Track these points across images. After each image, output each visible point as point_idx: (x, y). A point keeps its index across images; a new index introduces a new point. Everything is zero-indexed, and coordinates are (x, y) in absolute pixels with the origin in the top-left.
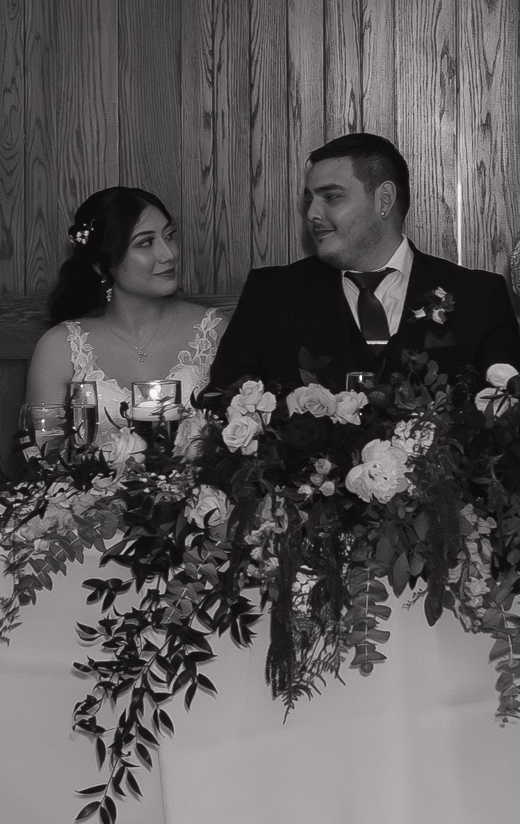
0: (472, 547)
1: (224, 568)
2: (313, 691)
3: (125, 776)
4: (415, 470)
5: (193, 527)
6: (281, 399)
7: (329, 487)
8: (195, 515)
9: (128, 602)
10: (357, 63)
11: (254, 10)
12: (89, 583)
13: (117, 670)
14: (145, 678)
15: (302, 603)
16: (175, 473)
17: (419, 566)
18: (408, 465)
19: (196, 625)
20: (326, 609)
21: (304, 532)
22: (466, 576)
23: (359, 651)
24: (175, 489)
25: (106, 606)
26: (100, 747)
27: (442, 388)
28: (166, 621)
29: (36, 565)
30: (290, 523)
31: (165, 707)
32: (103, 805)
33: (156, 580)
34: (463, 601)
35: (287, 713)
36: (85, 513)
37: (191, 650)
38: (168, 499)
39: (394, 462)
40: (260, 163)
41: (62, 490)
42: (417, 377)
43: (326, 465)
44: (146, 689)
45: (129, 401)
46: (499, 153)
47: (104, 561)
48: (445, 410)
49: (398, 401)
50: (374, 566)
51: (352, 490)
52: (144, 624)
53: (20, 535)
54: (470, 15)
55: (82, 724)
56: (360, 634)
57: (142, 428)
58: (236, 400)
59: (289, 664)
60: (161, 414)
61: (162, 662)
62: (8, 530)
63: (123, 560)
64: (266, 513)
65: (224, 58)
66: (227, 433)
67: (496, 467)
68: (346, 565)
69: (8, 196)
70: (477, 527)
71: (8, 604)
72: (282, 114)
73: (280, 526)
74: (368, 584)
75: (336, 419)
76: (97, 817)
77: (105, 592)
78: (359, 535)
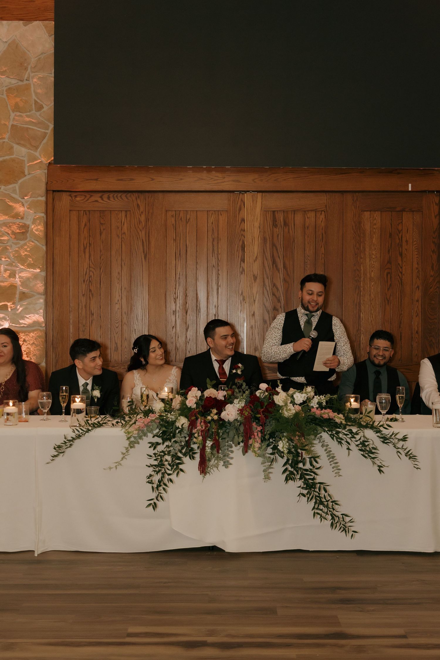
0: (256, 434)
1: (187, 439)
2: (210, 473)
3: (159, 496)
4: (240, 413)
5: (178, 428)
6: (202, 392)
7: (216, 417)
9: (161, 448)
10: (217, 297)
11: (187, 281)
12: (149, 443)
13: (158, 467)
14: (165, 469)
15: (208, 449)
16: (173, 413)
17: (241, 439)
18: (238, 411)
19: (180, 455)
20: (215, 452)
21: (209, 429)
22: (254, 441)
23: (224, 462)
24: (173, 417)
25: (154, 449)
26: (153, 488)
27: (247, 390)
28: (171, 453)
29: (135, 437)
30: (206, 427)
31: (171, 477)
32: (153, 504)
33: (168, 442)
34: (253, 449)
35: (203, 479)
36: (148, 424)
37: (178, 461)
38: (171, 420)
39: (234, 410)
40: (189, 325)
41: (141, 417)
42: (240, 387)
44: (165, 472)
45: (159, 392)
46: (257, 323)
47: (153, 437)
48: (248, 396)
49: (235, 393)
50: (228, 439)
51: (223, 418)
52: (165, 454)
53: (130, 430)
54: (249, 284)
55: (148, 482)
56: (224, 458)
57: (163, 400)
58: (190, 393)
59: (205, 465)
60: (168, 397)
61: (169, 465)
62: (127, 428)
63: (158, 437)
64: (198, 424)
65: (179, 294)
66: (187, 402)
67: (263, 412)
68: (220, 438)
69: (116, 334)
70: (256, 428)
71: (127, 448)
72: (195, 311)
73: (202, 428)
74: (227, 444)
75: (217, 398)
76: (151, 507)
77: (154, 445)
78: (224, 430)
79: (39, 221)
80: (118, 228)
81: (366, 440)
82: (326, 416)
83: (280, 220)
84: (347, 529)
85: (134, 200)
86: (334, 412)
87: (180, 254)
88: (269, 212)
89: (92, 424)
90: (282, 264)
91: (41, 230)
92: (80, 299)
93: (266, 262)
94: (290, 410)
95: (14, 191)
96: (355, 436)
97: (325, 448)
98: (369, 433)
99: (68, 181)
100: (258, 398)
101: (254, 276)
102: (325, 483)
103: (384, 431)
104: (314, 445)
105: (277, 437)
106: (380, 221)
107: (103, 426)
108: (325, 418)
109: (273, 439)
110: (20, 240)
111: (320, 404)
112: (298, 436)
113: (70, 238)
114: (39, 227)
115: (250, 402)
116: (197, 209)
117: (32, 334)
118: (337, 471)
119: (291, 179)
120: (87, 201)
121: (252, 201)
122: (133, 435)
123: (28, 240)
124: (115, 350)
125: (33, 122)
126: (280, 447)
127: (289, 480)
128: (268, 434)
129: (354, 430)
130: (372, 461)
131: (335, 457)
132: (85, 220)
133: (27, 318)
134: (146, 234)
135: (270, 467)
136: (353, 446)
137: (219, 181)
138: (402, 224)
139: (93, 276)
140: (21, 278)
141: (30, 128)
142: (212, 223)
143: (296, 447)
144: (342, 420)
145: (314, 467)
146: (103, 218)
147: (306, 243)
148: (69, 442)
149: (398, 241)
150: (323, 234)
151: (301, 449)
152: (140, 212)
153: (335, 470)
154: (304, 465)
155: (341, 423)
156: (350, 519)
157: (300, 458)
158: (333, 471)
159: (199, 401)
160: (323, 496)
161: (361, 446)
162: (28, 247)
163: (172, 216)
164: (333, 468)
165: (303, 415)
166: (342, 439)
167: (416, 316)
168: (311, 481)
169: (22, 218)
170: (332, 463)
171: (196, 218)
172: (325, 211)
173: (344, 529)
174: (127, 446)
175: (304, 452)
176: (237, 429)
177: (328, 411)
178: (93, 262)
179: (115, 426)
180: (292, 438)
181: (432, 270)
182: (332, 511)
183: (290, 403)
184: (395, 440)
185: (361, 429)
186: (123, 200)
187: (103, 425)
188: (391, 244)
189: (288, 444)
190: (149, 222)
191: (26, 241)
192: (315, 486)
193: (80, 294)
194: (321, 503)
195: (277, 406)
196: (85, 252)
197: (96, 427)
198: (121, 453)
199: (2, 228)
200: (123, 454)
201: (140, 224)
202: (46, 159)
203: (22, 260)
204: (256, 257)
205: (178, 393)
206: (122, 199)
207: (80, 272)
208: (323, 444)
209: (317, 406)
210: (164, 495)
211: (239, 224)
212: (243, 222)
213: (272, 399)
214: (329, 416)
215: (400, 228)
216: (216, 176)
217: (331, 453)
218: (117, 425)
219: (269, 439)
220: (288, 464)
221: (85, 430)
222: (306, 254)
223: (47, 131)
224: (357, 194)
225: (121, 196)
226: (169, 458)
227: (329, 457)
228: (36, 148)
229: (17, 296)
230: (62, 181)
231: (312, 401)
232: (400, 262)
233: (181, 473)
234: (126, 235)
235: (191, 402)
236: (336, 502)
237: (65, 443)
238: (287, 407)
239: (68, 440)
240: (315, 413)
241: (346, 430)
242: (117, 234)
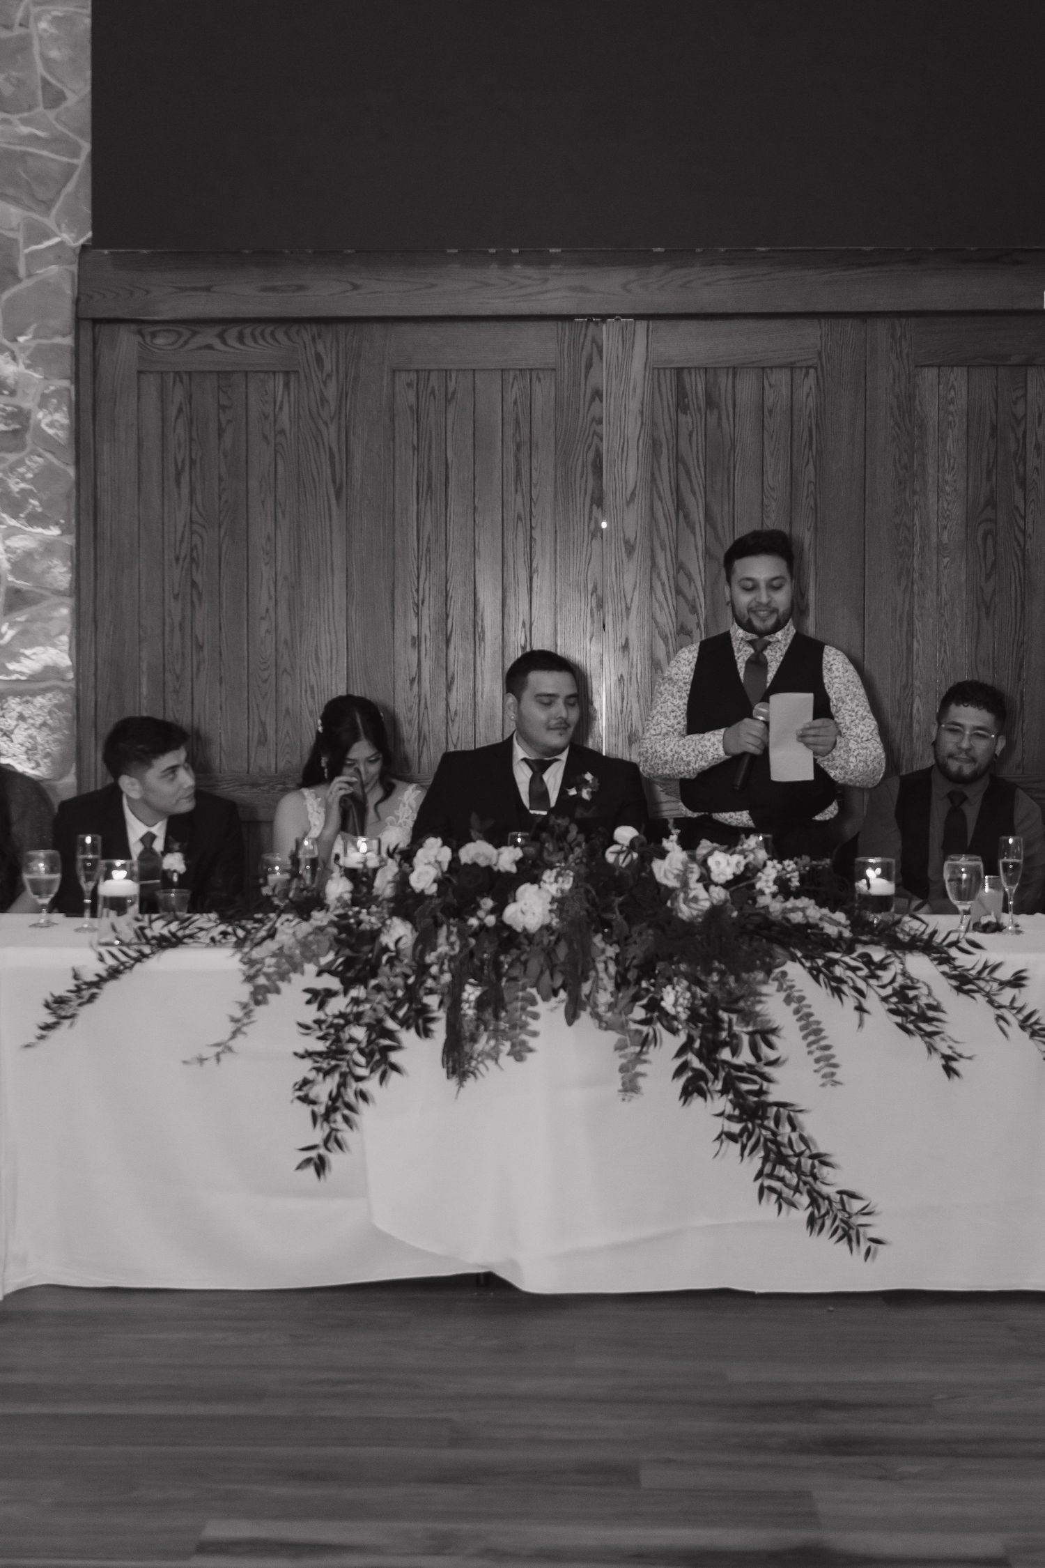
0: (600, 966)
1: (411, 981)
2: (478, 1073)
3: (332, 1139)
4: (557, 907)
5: (386, 949)
6: (455, 851)
8: (387, 940)
9: (338, 1005)
10: (528, 600)
11: (449, 558)
12: (307, 991)
13: (328, 1057)
14: (349, 1064)
15: (469, 1008)
16: (374, 909)
17: (559, 981)
18: (551, 903)
19: (391, 1024)
20: (488, 1015)
21: (472, 954)
22: (596, 988)
23: (513, 1045)
24: (373, 920)
25: (319, 1008)
26: (314, 1115)
27: (579, 845)
28: (366, 1020)
29: (267, 976)
30: (462, 947)
32: (316, 1160)
33: (359, 988)
34: (593, 1008)
35: (459, 1091)
36: (306, 937)
37: (384, 1042)
38: (367, 927)
39: (542, 901)
40: (454, 674)
41: (288, 920)
42: (562, 837)
44: (350, 1072)
46: (635, 668)
47: (319, 974)
48: (582, 862)
49: (545, 854)
50: (526, 980)
51: (509, 922)
52: (348, 1023)
53: (255, 955)
54: (614, 564)
55: (300, 1098)
56: (512, 1033)
57: (351, 874)
58: (421, 853)
59: (459, 1054)
60: (364, 863)
61: (361, 1051)
62: (249, 949)
63: (333, 973)
64: (442, 939)
65: (427, 592)
66: (413, 878)
67: (621, 905)
68: (505, 979)
69: (263, 698)
71: (244, 1006)
72: (471, 637)
73: (453, 949)
74: (520, 994)
75: (495, 869)
76: (311, 1170)
77: (320, 998)
78: (514, 956)
79: (55, 401)
80: (266, 418)
81: (909, 982)
82: (797, 918)
83: (696, 392)
84: (853, 1233)
85: (307, 343)
86: (821, 904)
87: (429, 486)
88: (668, 371)
89: (154, 938)
90: (700, 507)
91: (62, 425)
92: (166, 607)
93: (657, 503)
94: (695, 900)
96: (879, 973)
97: (794, 1005)
98: (919, 966)
99: (132, 293)
100: (611, 867)
101: (626, 542)
102: (792, 1105)
103: (962, 960)
104: (763, 999)
105: (659, 977)
106: (964, 392)
107: (186, 943)
108: (798, 921)
109: (649, 980)
110: (7, 452)
111: (782, 882)
112: (722, 974)
113: (140, 446)
114: (57, 416)
115: (587, 878)
116: (474, 366)
117: (39, 698)
118: (828, 1070)
119: (721, 283)
120: (182, 346)
121: (620, 342)
122: (266, 970)
123: (28, 449)
124: (259, 743)
125: (38, 138)
126: (668, 1002)
127: (692, 1094)
128: (636, 967)
129: (877, 954)
130: (926, 1042)
132: (179, 395)
133: (28, 657)
134: (339, 435)
135: (638, 1058)
136: (872, 1002)
137: (529, 290)
138: (1027, 400)
139: (200, 546)
140: (11, 553)
141: (31, 154)
142: (515, 403)
143: (712, 1004)
144: (841, 929)
145: (762, 1058)
146: (227, 393)
147: (767, 453)
148: (87, 989)
150: (811, 428)
151: (725, 1010)
152: (324, 375)
153: (821, 1068)
154: (735, 1052)
155: (840, 933)
156: (864, 1203)
157: (724, 1035)
158: (816, 1071)
159: (445, 875)
160: (786, 1140)
161: (894, 999)
162: (29, 469)
163: (409, 385)
164: (817, 1061)
165: (735, 914)
166: (840, 981)
168: (752, 1098)
169: (13, 393)
170: (814, 1047)
171: (471, 389)
172: (816, 368)
173: (846, 1236)
174: (246, 998)
175: (734, 1017)
176: (549, 954)
177: (804, 902)
178: (201, 508)
179: (217, 943)
180: (703, 978)
182: (812, 1182)
183: (698, 881)
184: (991, 983)
185: (897, 952)
186: (280, 344)
187: (186, 940)
189: (688, 995)
190: (349, 401)
191: (23, 454)
192: (765, 1112)
193: (167, 593)
194: (782, 1160)
195: (662, 889)
196: (178, 483)
197: (163, 947)
198: (228, 1019)
200: (233, 1019)
201: (322, 405)
202: (73, 235)
203: (14, 505)
204: (633, 493)
206: (276, 340)
207: (166, 536)
208: (789, 995)
209: (775, 888)
210: (346, 1134)
211: (587, 403)
212: (597, 399)
213: (648, 870)
214: (805, 916)
215: (1020, 413)
216: (524, 277)
217: (812, 1019)
218: (223, 941)
219: (638, 982)
220: (692, 1050)
221: (134, 954)
222: (766, 482)
223: (75, 161)
224: (903, 320)
225: (272, 334)
226: (359, 1033)
227: (805, 1032)
228: (48, 205)
229: (1, 599)
230: (118, 295)
231: (760, 874)
233: (393, 1075)
234: (288, 435)
235: (424, 878)
236: (823, 1159)
237: (78, 990)
238: (686, 893)
239: (86, 983)
240: (766, 907)
241: (855, 955)
242: (263, 434)
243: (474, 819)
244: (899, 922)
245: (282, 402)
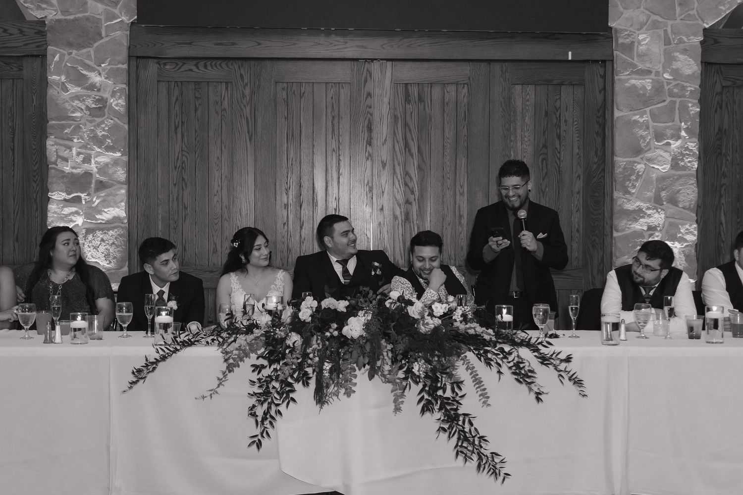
0: (385, 354)
1: (299, 361)
2: (329, 403)
3: (265, 432)
4: (366, 327)
5: (289, 347)
6: (319, 302)
7: (336, 333)
8: (289, 342)
9: (267, 372)
10: (337, 188)
11: (302, 168)
12: (252, 366)
13: (263, 396)
14: (272, 398)
15: (326, 373)
16: (282, 328)
17: (367, 360)
18: (363, 326)
19: (290, 380)
20: (334, 376)
21: (327, 349)
22: (383, 363)
23: (346, 390)
24: (282, 334)
25: (258, 374)
26: (257, 422)
28: (280, 379)
29: (232, 358)
30: (323, 345)
31: (280, 408)
32: (257, 441)
33: (276, 365)
34: (382, 373)
35: (320, 411)
36: (251, 341)
37: (288, 389)
38: (279, 337)
39: (359, 325)
40: (303, 221)
42: (365, 296)
43: (335, 326)
44: (273, 402)
45: (265, 303)
46: (386, 219)
47: (258, 358)
48: (376, 307)
49: (359, 304)
50: (351, 360)
51: (344, 334)
52: (273, 380)
53: (228, 350)
54: (376, 172)
55: (251, 414)
56: (346, 384)
57: (270, 312)
58: (303, 303)
59: (322, 394)
60: (277, 308)
61: (278, 393)
62: (225, 347)
63: (264, 358)
64: (314, 342)
65: (291, 185)
66: (300, 315)
67: (394, 327)
68: (341, 360)
69: (215, 232)
70: (386, 347)
71: (224, 373)
72: (311, 204)
73: (318, 346)
74: (349, 366)
75: (338, 310)
76: (255, 445)
77: (258, 369)
78: (346, 350)
79: (119, 94)
80: (217, 103)
81: (521, 361)
82: (471, 332)
83: (414, 94)
84: (497, 471)
85: (236, 69)
86: (482, 326)
87: (293, 135)
88: (401, 85)
89: (181, 342)
90: (416, 146)
91: (122, 105)
92: (170, 189)
93: (396, 144)
94: (427, 324)
95: (89, 56)
96: (508, 356)
97: (470, 371)
98: (525, 353)
99: (155, 45)
100: (388, 309)
101: (382, 162)
102: (471, 415)
103: (543, 350)
104: (457, 368)
105: (411, 358)
106: (533, 96)
107: (195, 344)
108: (471, 333)
109: (406, 360)
110: (96, 117)
111: (464, 315)
112: (439, 357)
113: (158, 115)
114: (120, 101)
115: (378, 314)
116: (313, 81)
117: (111, 231)
118: (484, 400)
119: (425, 45)
120: (178, 70)
121: (380, 71)
123: (106, 116)
124: (214, 252)
126: (416, 369)
127: (426, 411)
128: (400, 354)
129: (507, 348)
130: (528, 387)
131: (482, 381)
132: (176, 92)
133: (106, 212)
134: (251, 111)
135: (402, 395)
136: (504, 369)
137: (339, 47)
138: (560, 100)
139: (186, 162)
140: (97, 164)
142: (332, 98)
143: (434, 370)
144: (491, 337)
145: (457, 394)
146: (199, 91)
147: (446, 123)
148: (151, 366)
149: (555, 121)
150: (465, 112)
151: (440, 373)
152: (244, 83)
153: (482, 399)
154: (444, 393)
155: (491, 338)
156: (502, 458)
158: (479, 400)
159: (315, 313)
160: (468, 431)
161: (514, 368)
162: (106, 125)
163: (283, 89)
164: (480, 396)
165: (444, 331)
166: (490, 360)
167: (577, 211)
168: (452, 412)
169: (99, 90)
170: (478, 389)
171: (312, 91)
172: (468, 84)
173: (494, 472)
174: (224, 369)
175: (444, 376)
176: (362, 348)
177: (474, 325)
178: (187, 144)
179: (210, 344)
180: (431, 359)
181: (595, 157)
182: (480, 449)
183: (428, 316)
184: (556, 360)
185: (515, 347)
186: (224, 69)
188: (547, 123)
189: (424, 366)
190: (255, 95)
191: (103, 118)
192: (458, 418)
193: (170, 183)
194: (466, 439)
195: (412, 320)
196: (176, 133)
197: (185, 346)
198: (216, 379)
199: (74, 102)
200: (219, 379)
201: (243, 98)
202: (128, 18)
203: (99, 142)
204: (385, 140)
205: (289, 304)
206: (222, 68)
207: (170, 157)
208: (468, 366)
209: (461, 319)
210: (270, 431)
211: (365, 99)
212: (369, 97)
213: (405, 311)
214: (475, 331)
215: (558, 106)
216: (336, 41)
217: (477, 377)
218: (212, 343)
219: (401, 361)
220: (425, 391)
221: (172, 349)
222: (445, 135)
224: (507, 64)
225: (220, 65)
226: (277, 385)
227: (474, 383)
228: (116, 4)
229: (93, 186)
230: (148, 46)
231: (454, 312)
232: (558, 146)
233: (291, 403)
234: (227, 112)
235: (305, 314)
236: (485, 438)
237: (147, 366)
238: (424, 321)
239: (150, 363)
240: (458, 327)
241: (496, 348)
242: (216, 110)
243: (326, 287)
244: (515, 333)
245: (224, 97)
